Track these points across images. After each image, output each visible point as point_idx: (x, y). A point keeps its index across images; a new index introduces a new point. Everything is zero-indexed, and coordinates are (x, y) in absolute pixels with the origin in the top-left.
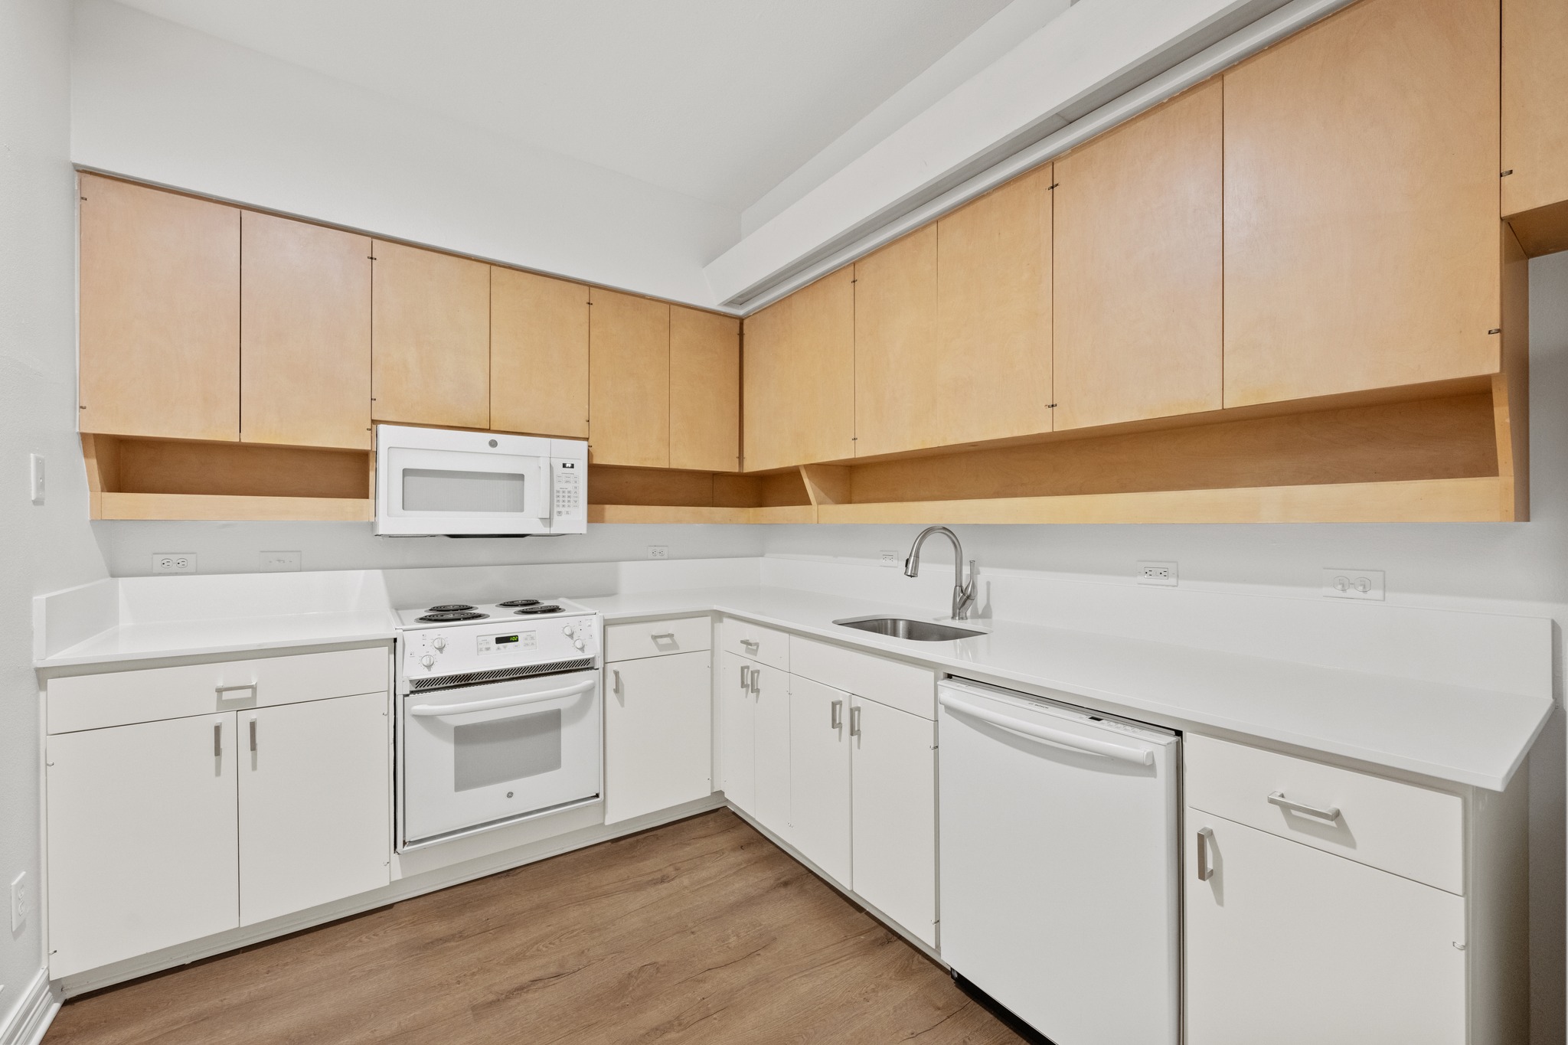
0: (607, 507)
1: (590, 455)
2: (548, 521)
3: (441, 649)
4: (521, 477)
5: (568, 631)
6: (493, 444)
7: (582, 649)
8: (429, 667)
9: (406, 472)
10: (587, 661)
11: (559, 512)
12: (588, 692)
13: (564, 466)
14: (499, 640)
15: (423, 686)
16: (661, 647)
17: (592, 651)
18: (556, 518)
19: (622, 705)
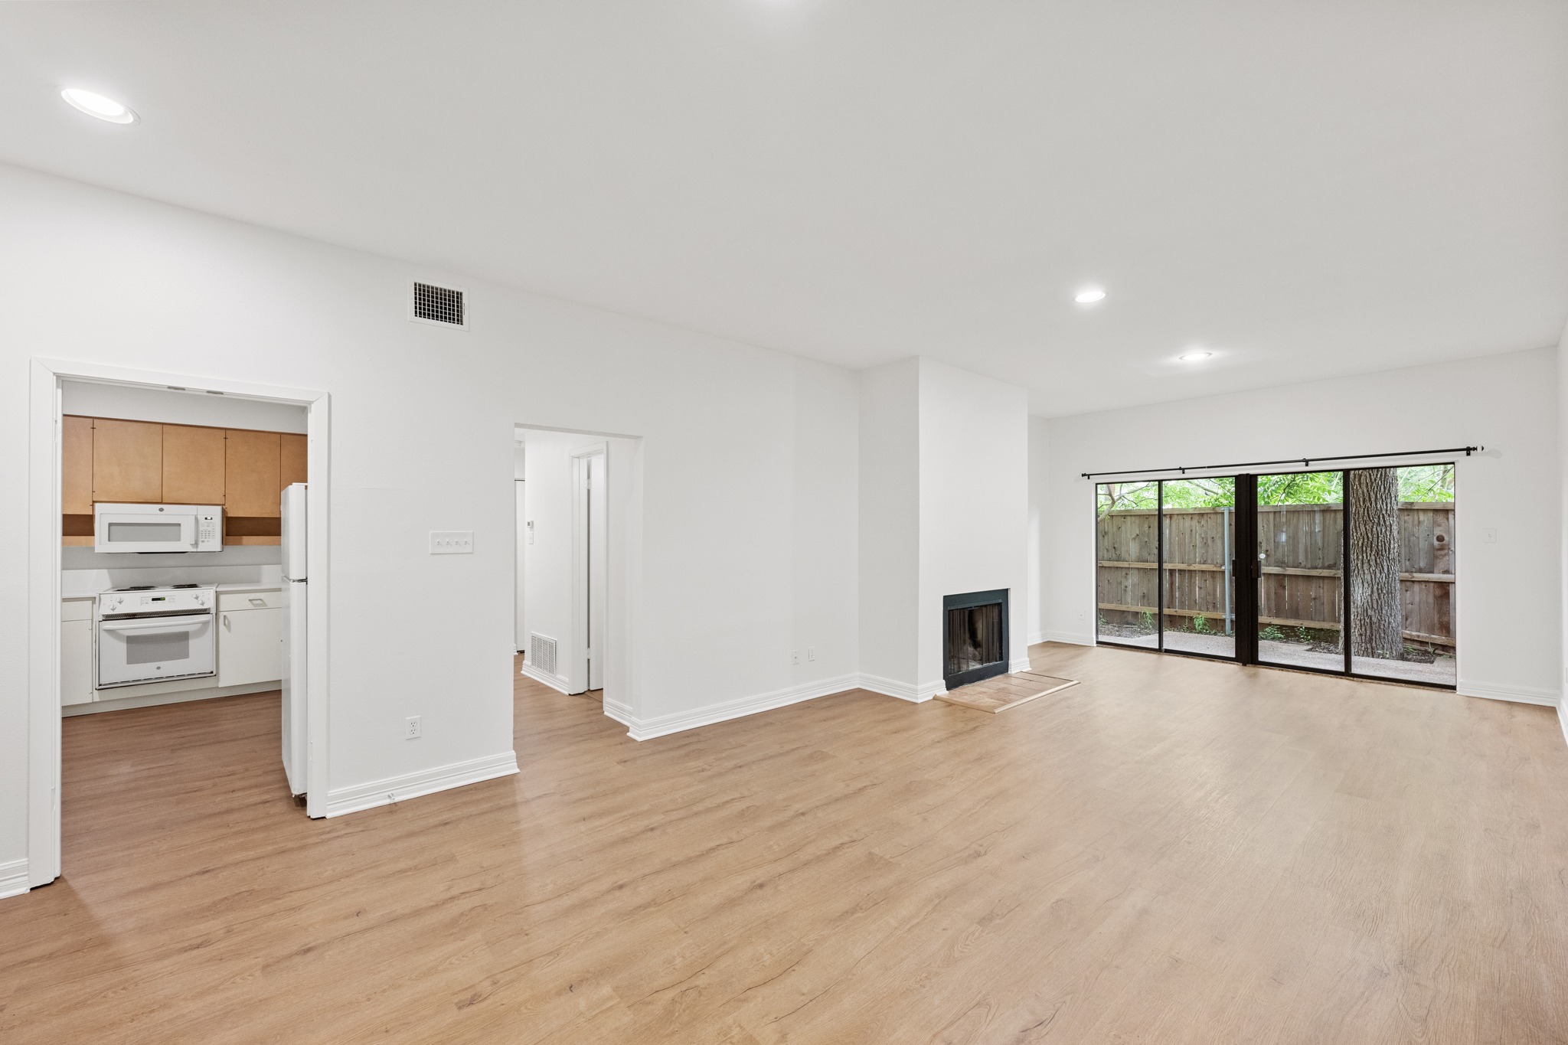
0: (244, 537)
1: (224, 512)
2: (196, 544)
3: (120, 602)
4: (179, 525)
5: (194, 596)
6: (161, 510)
7: (203, 604)
8: (113, 610)
9: (110, 525)
10: (206, 610)
11: (203, 541)
12: (206, 623)
13: (206, 519)
14: (154, 600)
15: (109, 618)
16: (255, 605)
17: (210, 604)
18: (200, 544)
19: (229, 631)
